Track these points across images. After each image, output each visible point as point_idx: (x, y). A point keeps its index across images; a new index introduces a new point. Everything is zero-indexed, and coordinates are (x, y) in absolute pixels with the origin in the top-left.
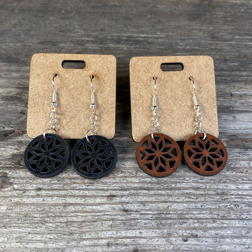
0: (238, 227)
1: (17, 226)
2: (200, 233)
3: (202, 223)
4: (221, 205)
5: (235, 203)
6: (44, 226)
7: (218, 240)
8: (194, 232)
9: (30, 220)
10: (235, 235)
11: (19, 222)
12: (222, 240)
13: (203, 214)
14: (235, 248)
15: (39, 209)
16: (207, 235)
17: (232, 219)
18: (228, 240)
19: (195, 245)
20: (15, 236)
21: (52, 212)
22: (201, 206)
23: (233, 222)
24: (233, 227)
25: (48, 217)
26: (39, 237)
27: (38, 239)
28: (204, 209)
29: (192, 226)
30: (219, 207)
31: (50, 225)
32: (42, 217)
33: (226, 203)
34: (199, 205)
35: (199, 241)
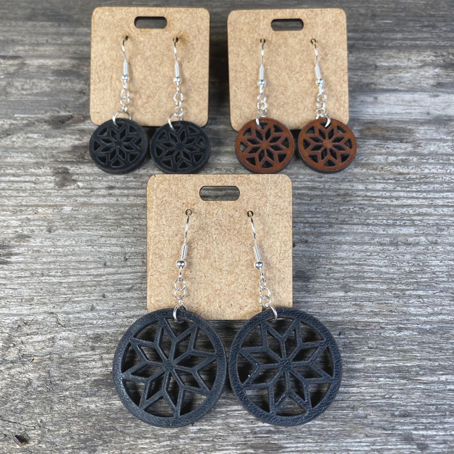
0: (361, 233)
1: (86, 229)
2: (311, 239)
3: (315, 228)
4: (341, 208)
5: (361, 206)
6: (119, 229)
7: (333, 246)
8: (304, 237)
9: (102, 222)
10: (355, 241)
11: (88, 224)
12: (339, 246)
13: (317, 218)
14: (353, 255)
15: (112, 210)
16: (320, 240)
17: (354, 224)
18: (345, 247)
19: (303, 251)
20: (84, 239)
21: (128, 214)
22: (316, 209)
23: (355, 227)
24: (354, 233)
25: (125, 219)
26: (114, 241)
27: (113, 243)
28: (319, 213)
29: (302, 230)
30: (339, 210)
31: (127, 227)
32: (116, 219)
33: (348, 205)
34: (313, 208)
35: (309, 247)
